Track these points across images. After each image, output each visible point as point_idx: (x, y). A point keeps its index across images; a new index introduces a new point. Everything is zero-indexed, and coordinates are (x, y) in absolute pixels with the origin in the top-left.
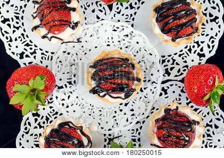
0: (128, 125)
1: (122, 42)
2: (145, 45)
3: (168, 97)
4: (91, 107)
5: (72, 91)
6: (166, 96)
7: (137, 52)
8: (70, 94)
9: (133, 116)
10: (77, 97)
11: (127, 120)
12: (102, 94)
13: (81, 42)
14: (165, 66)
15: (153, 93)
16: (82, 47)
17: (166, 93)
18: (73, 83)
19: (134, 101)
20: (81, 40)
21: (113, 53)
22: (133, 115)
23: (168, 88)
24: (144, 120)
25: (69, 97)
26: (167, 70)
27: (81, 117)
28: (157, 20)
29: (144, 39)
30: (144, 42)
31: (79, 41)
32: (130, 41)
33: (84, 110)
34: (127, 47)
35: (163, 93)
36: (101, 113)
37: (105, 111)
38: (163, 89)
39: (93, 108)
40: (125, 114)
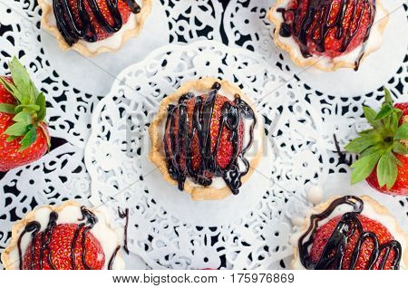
0: (312, 119)
1: (135, 121)
2: (145, 72)
3: (257, 35)
4: (270, 198)
5: (234, 236)
6: (253, 37)
7: (158, 91)
8: (239, 241)
9: (294, 109)
10: (247, 226)
11: (302, 121)
12: (242, 168)
13: (127, 210)
14: (191, 36)
15: (246, 64)
16: (138, 207)
17: (248, 37)
18: (215, 234)
19: (262, 103)
20: (123, 210)
22: (291, 108)
23: (237, 32)
24: (303, 87)
25: (245, 244)
26: (200, 33)
27: (289, 220)
28: (92, 39)
29: (130, 74)
30: (136, 75)
31: (124, 215)
32: (133, 104)
33: (275, 212)
34: (146, 113)
35: (247, 43)
36: (283, 177)
37: (279, 168)
38: (240, 43)
39: (271, 193)
40: (288, 125)
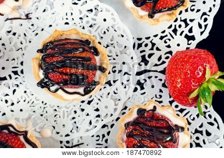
0: (91, 129)
1: (85, 19)
2: (115, 23)
3: (145, 93)
4: (43, 106)
5: (19, 84)
6: (143, 91)
7: (105, 33)
8: (15, 88)
9: (98, 118)
10: (25, 92)
11: (90, 123)
12: (53, 88)
13: (31, 18)
14: (141, 52)
15: (125, 87)
16: (33, 25)
17: (142, 88)
18: (19, 73)
19: (100, 98)
20: (30, 16)
21: (68, 33)
22: (98, 116)
23: (145, 81)
24: (113, 123)
25: (14, 91)
26: (143, 57)
27: (29, 118)
29: (112, 14)
30: (113, 19)
31: (28, 17)
32: (95, 17)
33: (34, 109)
34: (91, 26)
35: (139, 87)
36: (56, 113)
37: (62, 111)
38: (139, 83)
39: (45, 106)
40: (88, 115)
